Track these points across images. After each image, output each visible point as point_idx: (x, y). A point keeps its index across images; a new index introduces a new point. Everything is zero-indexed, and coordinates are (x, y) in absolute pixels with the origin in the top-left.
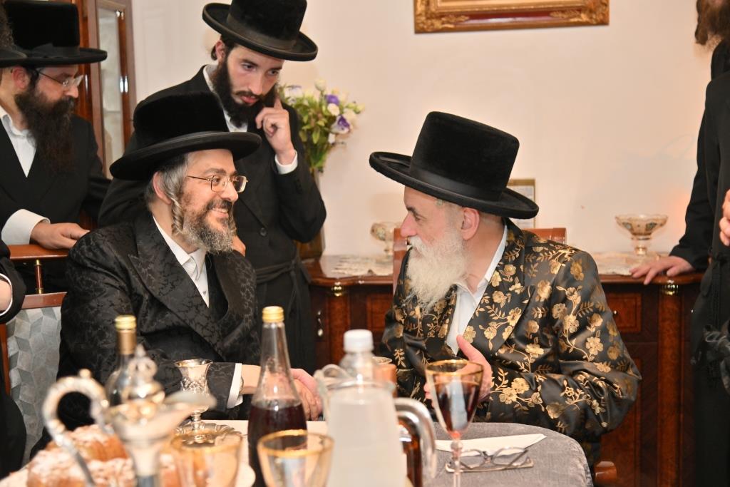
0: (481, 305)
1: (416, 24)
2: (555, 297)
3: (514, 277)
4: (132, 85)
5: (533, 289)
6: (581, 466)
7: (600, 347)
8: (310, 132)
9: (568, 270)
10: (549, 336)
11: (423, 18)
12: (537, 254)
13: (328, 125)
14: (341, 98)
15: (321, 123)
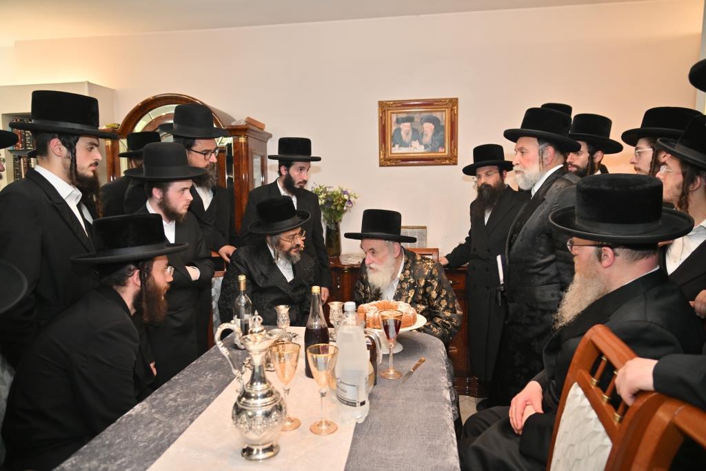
0: (398, 289)
1: (380, 163)
2: (427, 284)
3: (409, 275)
4: (266, 179)
5: (418, 281)
6: (443, 352)
7: (446, 304)
8: (336, 206)
9: (431, 272)
10: (426, 300)
11: (383, 161)
12: (418, 265)
13: (344, 203)
14: (349, 192)
15: (341, 202)
